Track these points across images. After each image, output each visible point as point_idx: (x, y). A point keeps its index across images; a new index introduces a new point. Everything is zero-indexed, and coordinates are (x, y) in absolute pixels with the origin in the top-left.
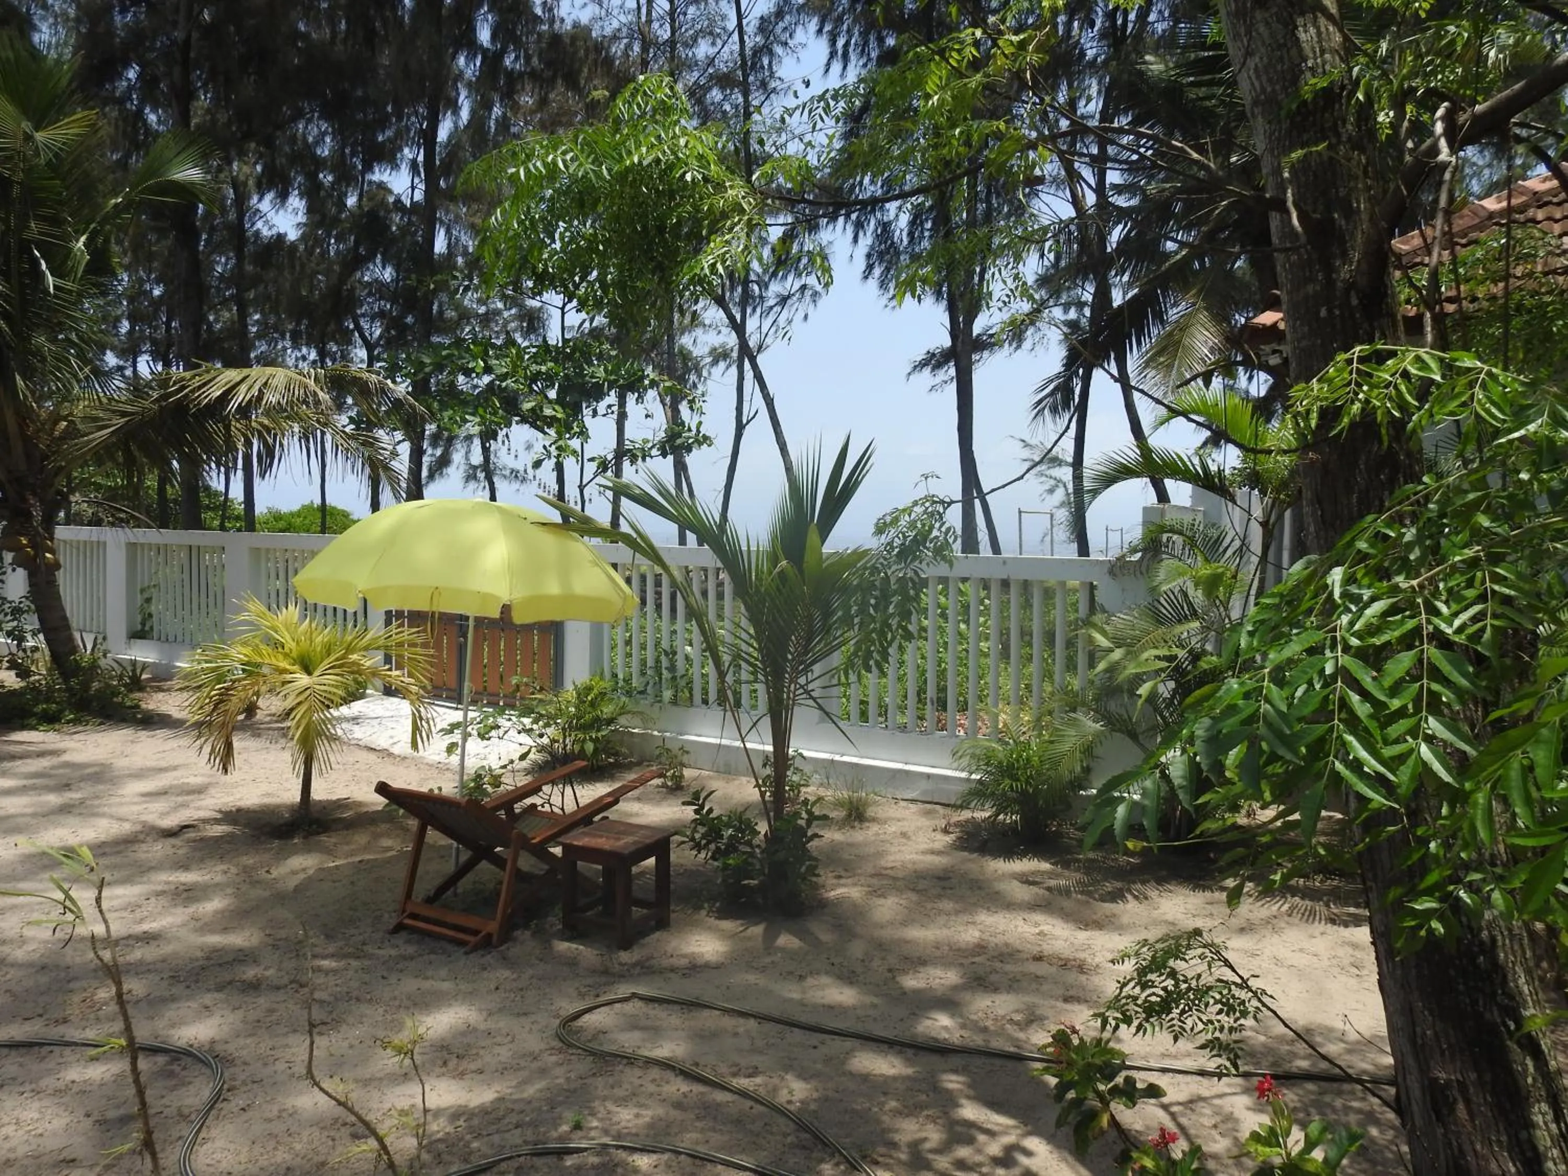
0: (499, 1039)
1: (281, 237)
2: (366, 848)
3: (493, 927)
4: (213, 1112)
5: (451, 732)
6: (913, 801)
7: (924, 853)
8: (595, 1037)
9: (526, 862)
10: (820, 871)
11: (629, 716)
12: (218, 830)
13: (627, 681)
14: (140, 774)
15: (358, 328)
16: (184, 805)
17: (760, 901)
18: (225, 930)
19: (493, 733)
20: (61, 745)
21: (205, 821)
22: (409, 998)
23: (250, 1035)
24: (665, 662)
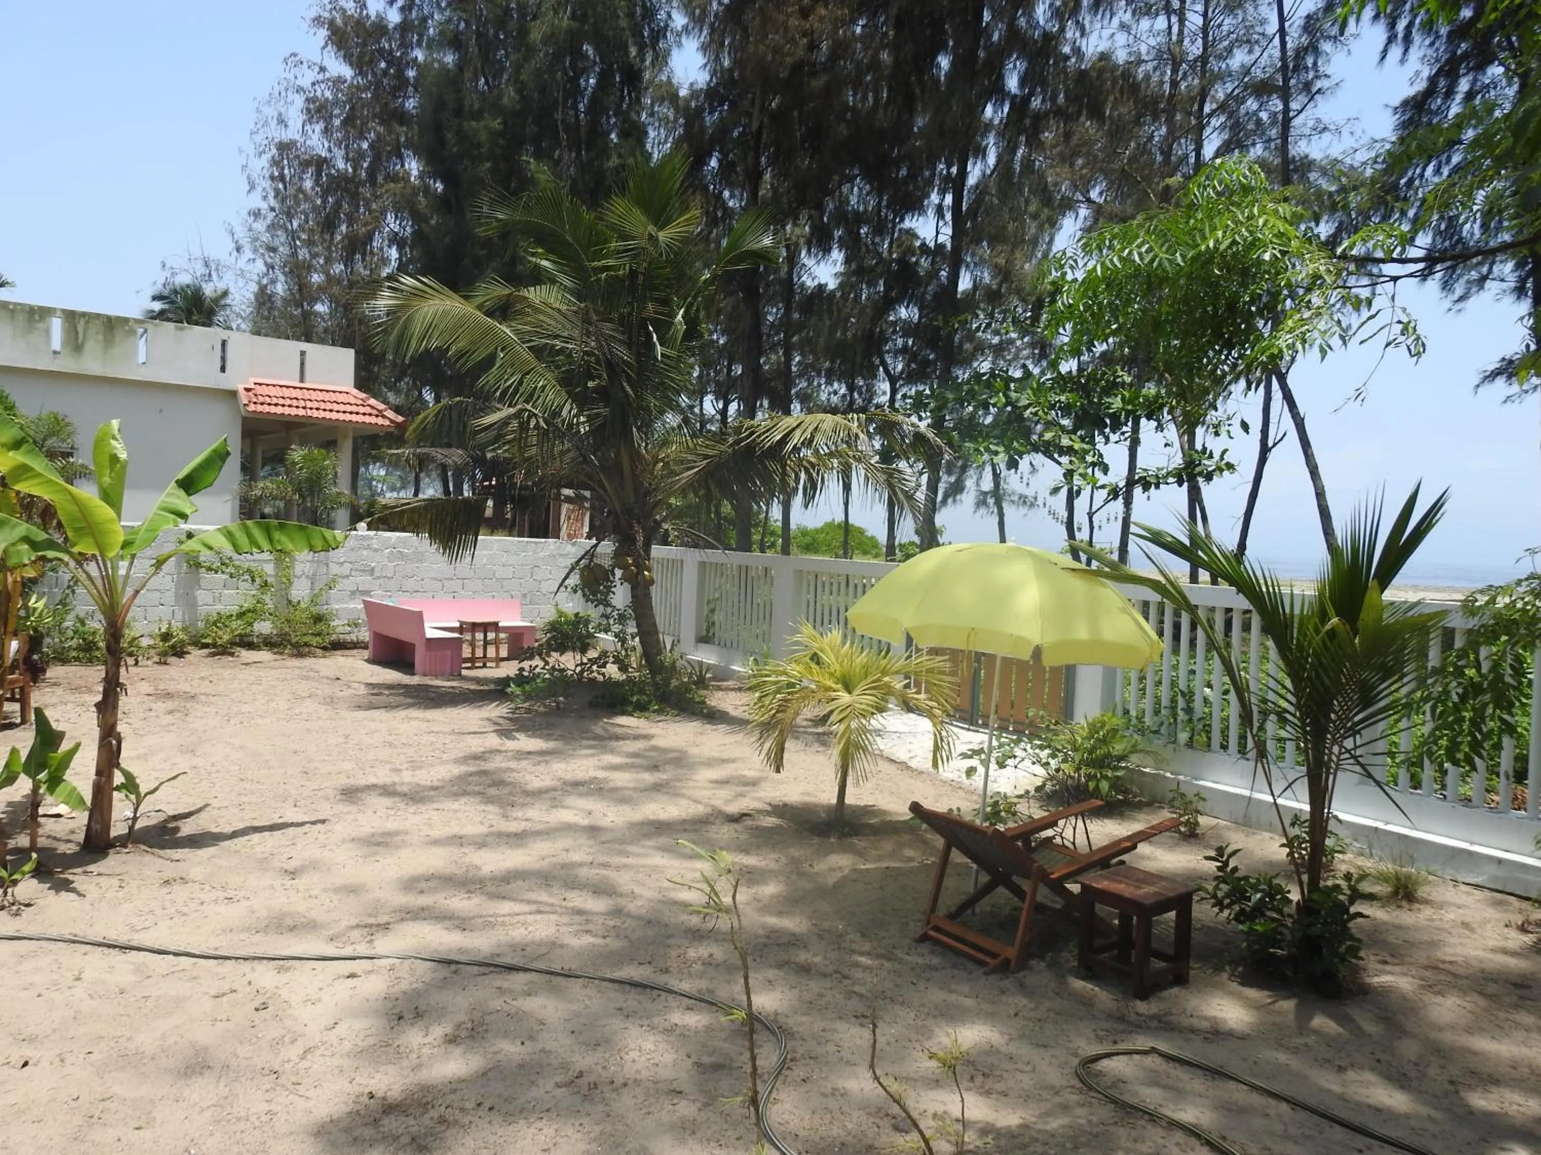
0: (1020, 1066)
1: (821, 287)
2: (892, 856)
3: (1011, 953)
4: (781, 1078)
5: (971, 757)
6: (1477, 886)
7: (1494, 950)
8: (1114, 1085)
9: (1043, 895)
10: (1362, 954)
11: (1141, 755)
12: (770, 821)
13: (1140, 719)
14: (711, 763)
15: (884, 364)
16: (743, 795)
17: (1289, 973)
18: (780, 914)
19: (1010, 762)
20: (652, 731)
21: (759, 812)
22: (936, 1008)
23: (805, 1014)
24: (1181, 703)
